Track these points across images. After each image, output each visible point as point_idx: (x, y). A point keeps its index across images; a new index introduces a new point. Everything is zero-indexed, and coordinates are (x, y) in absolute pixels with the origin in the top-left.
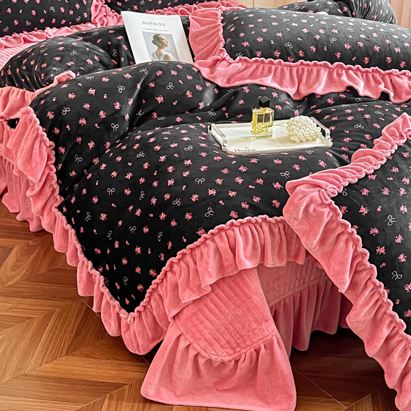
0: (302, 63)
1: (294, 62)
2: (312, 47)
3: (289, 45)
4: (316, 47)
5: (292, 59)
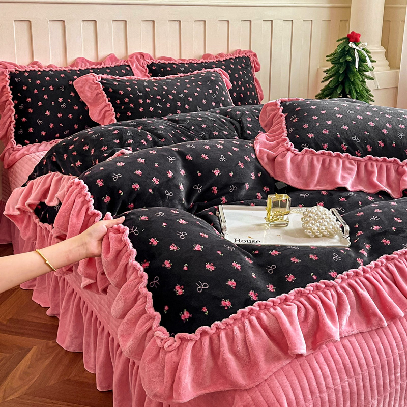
0: (370, 159)
1: (361, 156)
2: (380, 142)
3: (355, 139)
4: (383, 142)
5: (360, 154)
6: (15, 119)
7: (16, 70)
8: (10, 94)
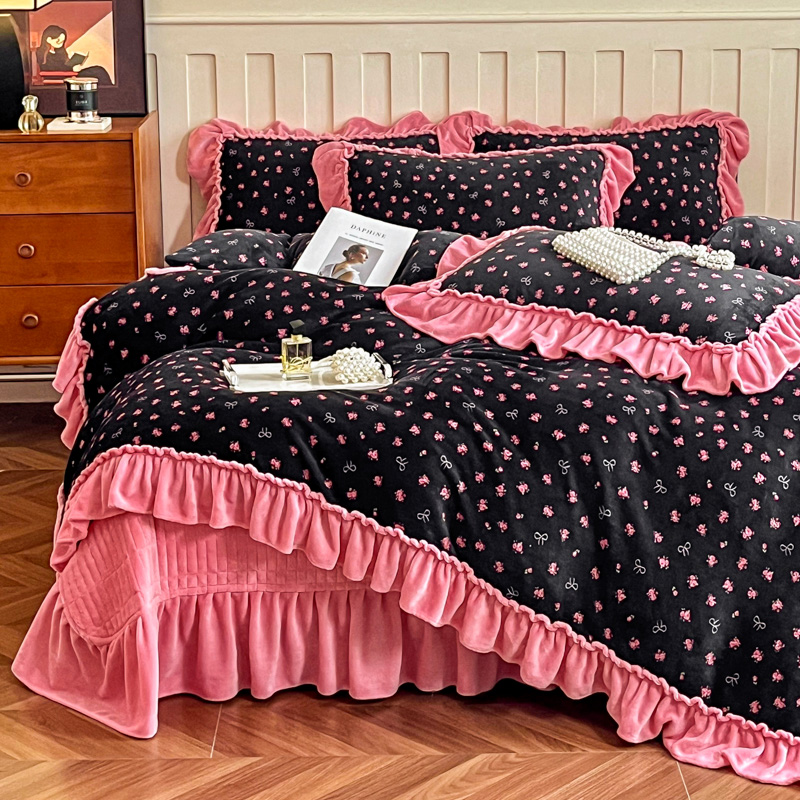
6: (219, 216)
7: (236, 137)
8: (218, 176)
